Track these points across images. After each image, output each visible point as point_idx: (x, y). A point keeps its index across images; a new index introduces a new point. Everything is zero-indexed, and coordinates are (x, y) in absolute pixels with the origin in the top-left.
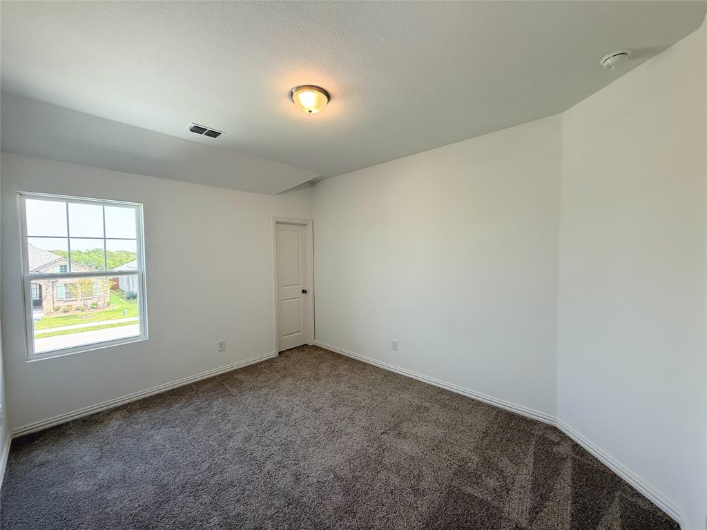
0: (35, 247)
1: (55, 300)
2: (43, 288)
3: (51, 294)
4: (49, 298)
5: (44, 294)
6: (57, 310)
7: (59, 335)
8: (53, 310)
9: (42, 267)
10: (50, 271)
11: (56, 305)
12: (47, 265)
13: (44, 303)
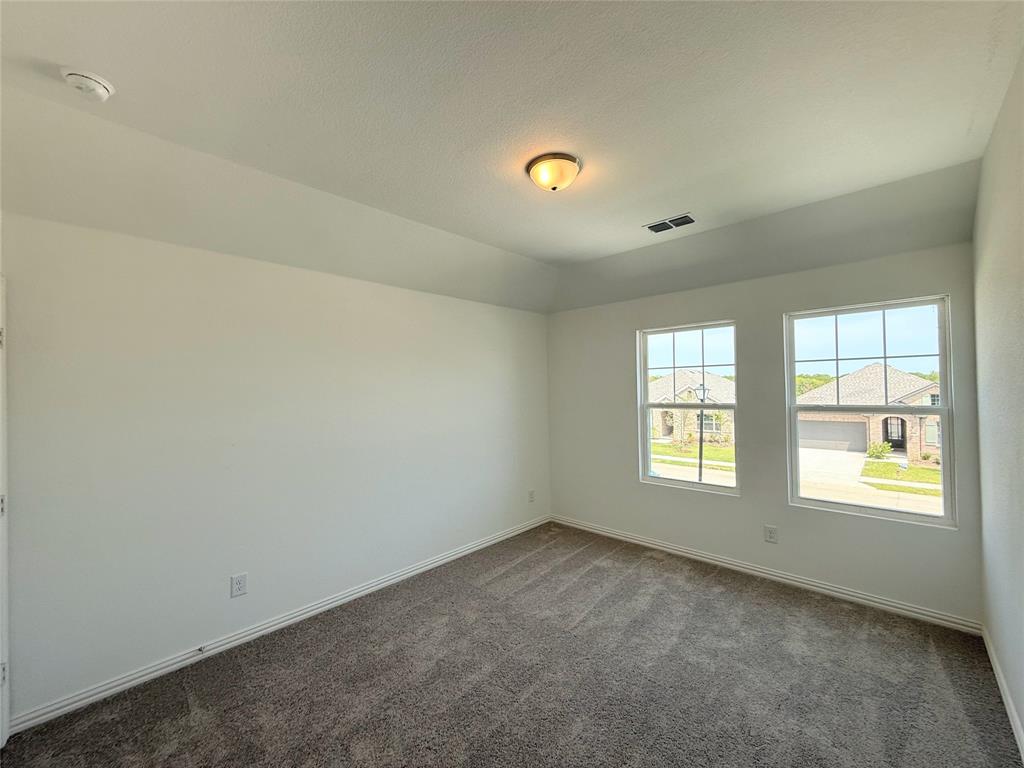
0: (896, 370)
1: (923, 443)
2: (908, 424)
3: (918, 434)
4: (916, 440)
5: (908, 433)
6: (926, 458)
7: (933, 495)
8: (920, 458)
9: (907, 396)
10: (916, 403)
11: (925, 451)
12: (914, 394)
13: (908, 446)
